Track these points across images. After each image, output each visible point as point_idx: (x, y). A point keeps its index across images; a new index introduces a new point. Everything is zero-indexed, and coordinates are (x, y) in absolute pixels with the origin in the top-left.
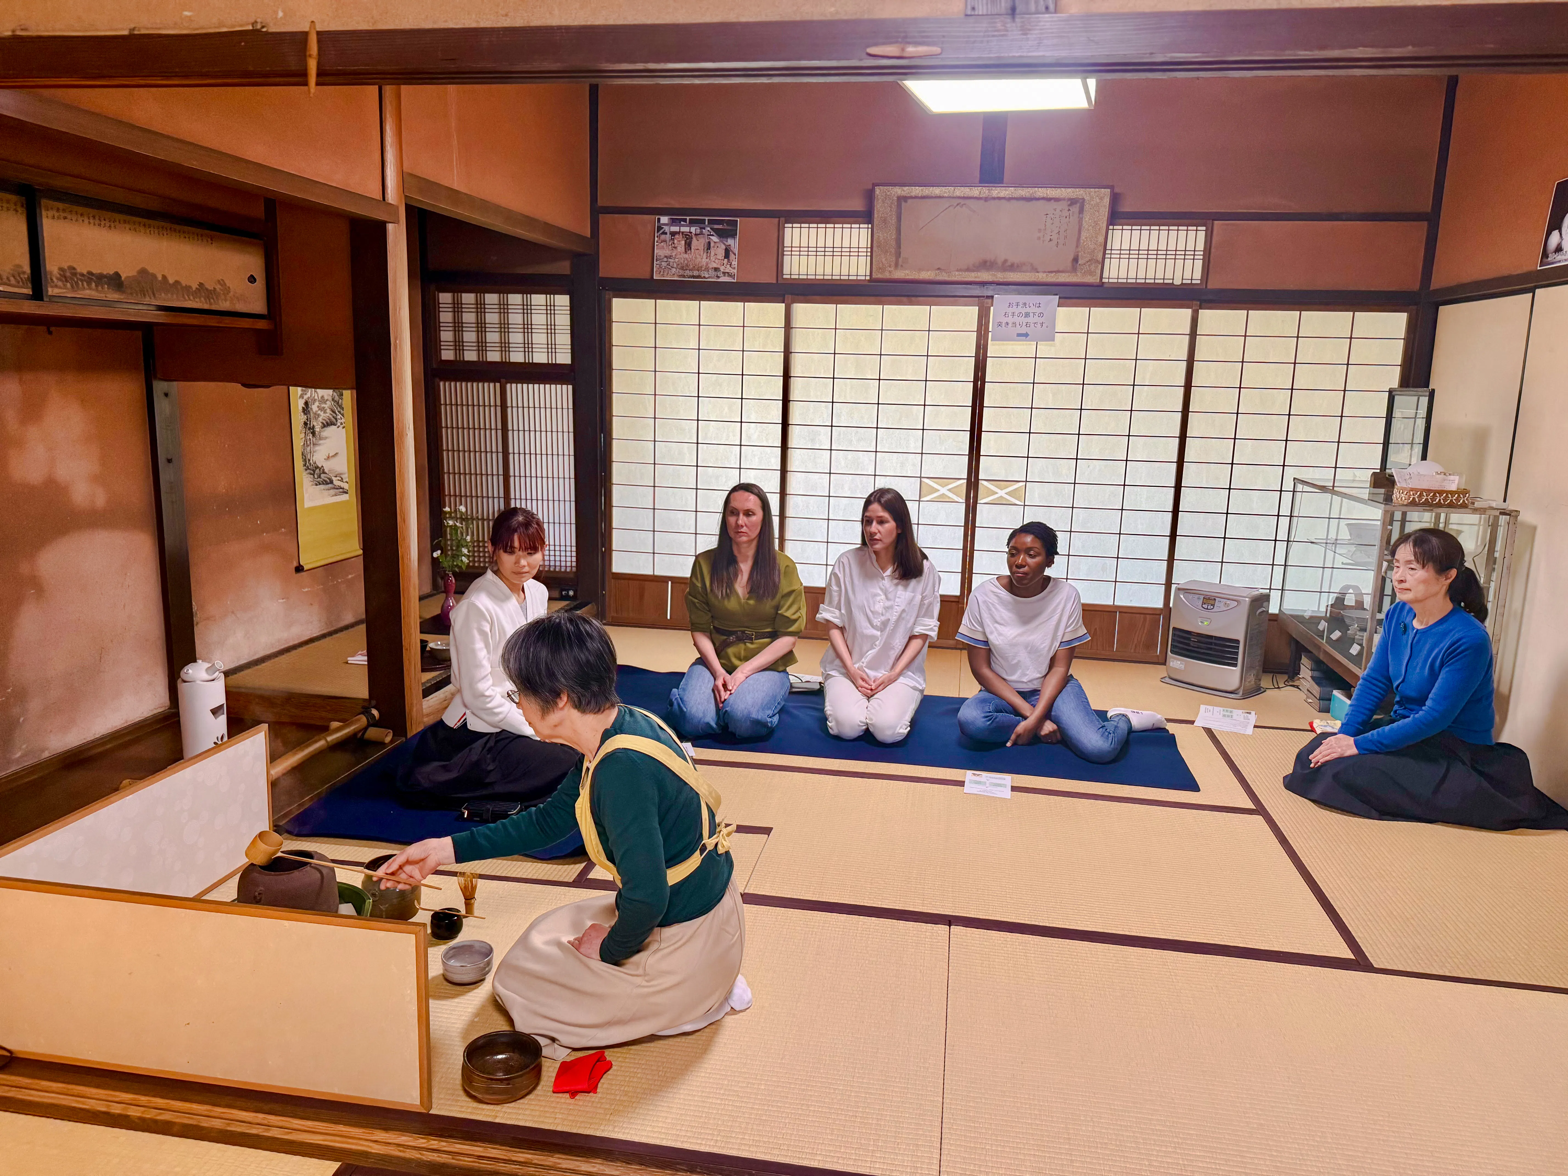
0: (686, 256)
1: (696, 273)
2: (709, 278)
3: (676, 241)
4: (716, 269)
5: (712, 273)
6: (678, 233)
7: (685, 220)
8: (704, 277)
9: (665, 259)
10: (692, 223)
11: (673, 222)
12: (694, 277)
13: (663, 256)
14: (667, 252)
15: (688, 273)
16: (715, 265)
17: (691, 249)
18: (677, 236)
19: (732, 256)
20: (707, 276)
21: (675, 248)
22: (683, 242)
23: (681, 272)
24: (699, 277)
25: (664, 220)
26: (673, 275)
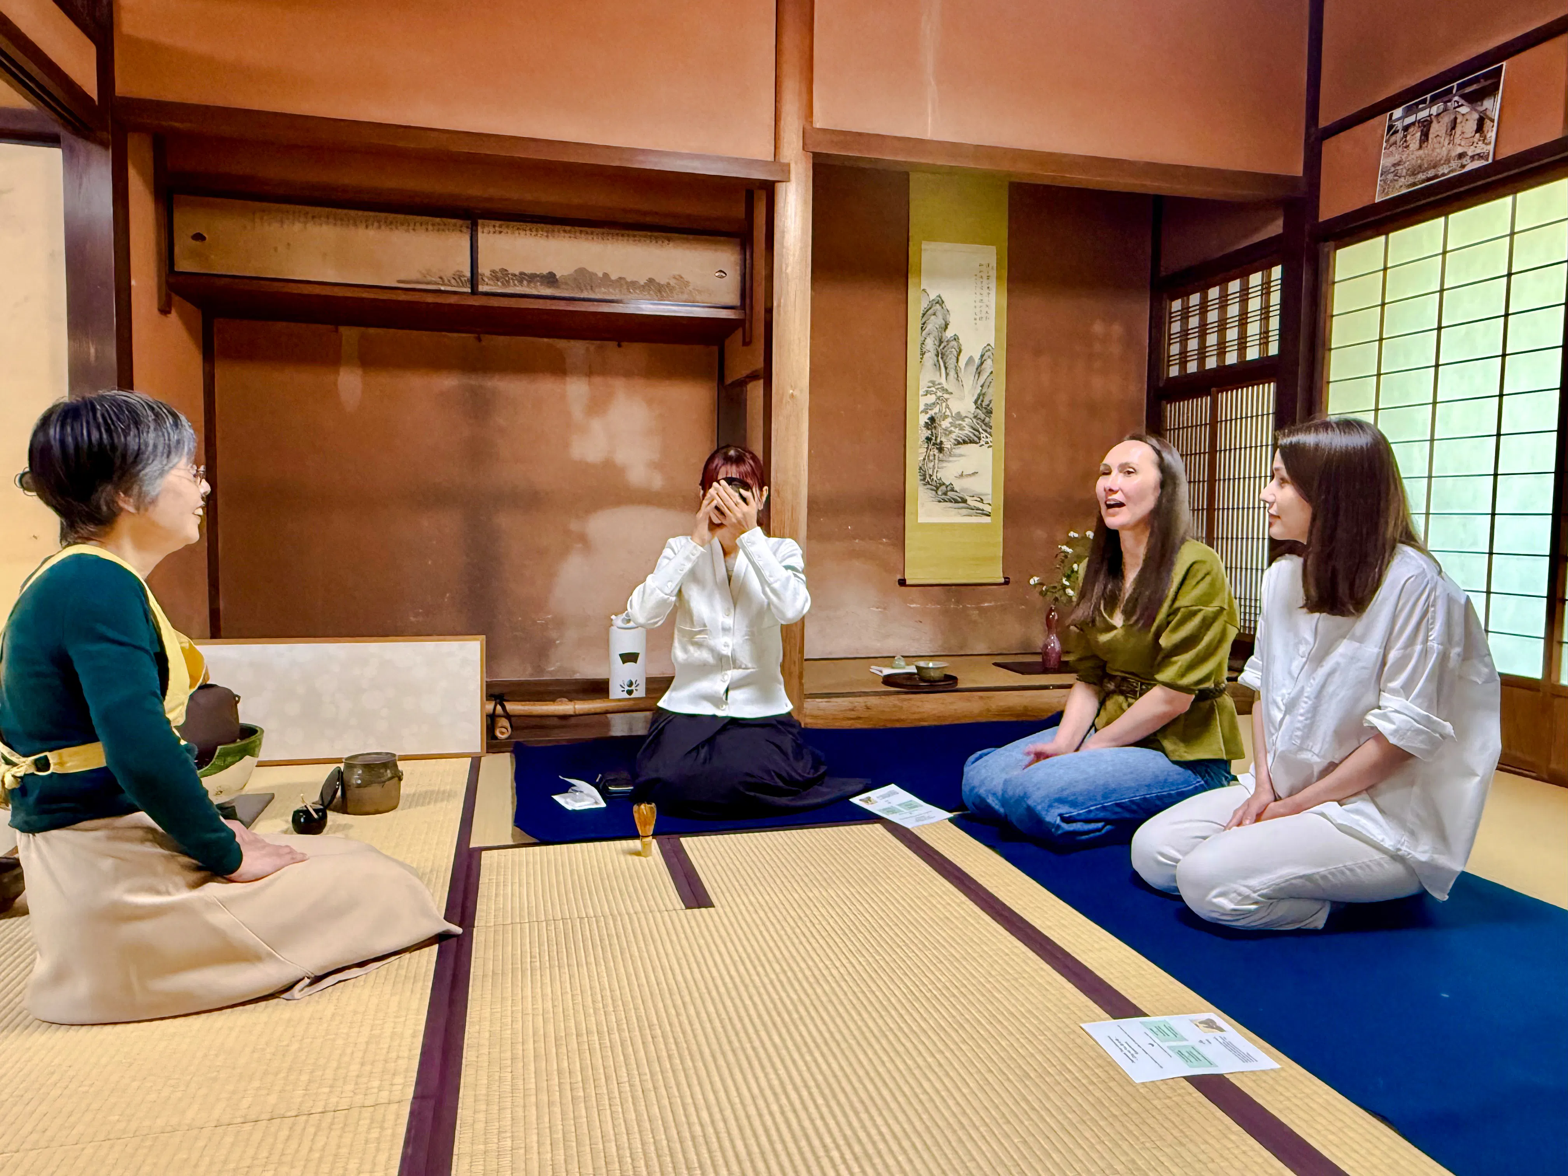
0: (1421, 152)
1: (1431, 173)
2: (1449, 173)
3: (1408, 138)
4: (1461, 156)
5: (1454, 164)
6: (1413, 124)
7: (1424, 101)
8: (1443, 175)
9: (1393, 169)
10: (1434, 100)
11: (1408, 112)
12: (1429, 179)
13: (1390, 165)
14: (1396, 158)
15: (1421, 176)
16: (1460, 150)
17: (1427, 139)
18: (1411, 130)
19: (1488, 123)
20: (1446, 171)
21: (1407, 147)
22: (1419, 134)
23: (1411, 180)
24: (1436, 177)
25: (1398, 113)
26: (1401, 188)
